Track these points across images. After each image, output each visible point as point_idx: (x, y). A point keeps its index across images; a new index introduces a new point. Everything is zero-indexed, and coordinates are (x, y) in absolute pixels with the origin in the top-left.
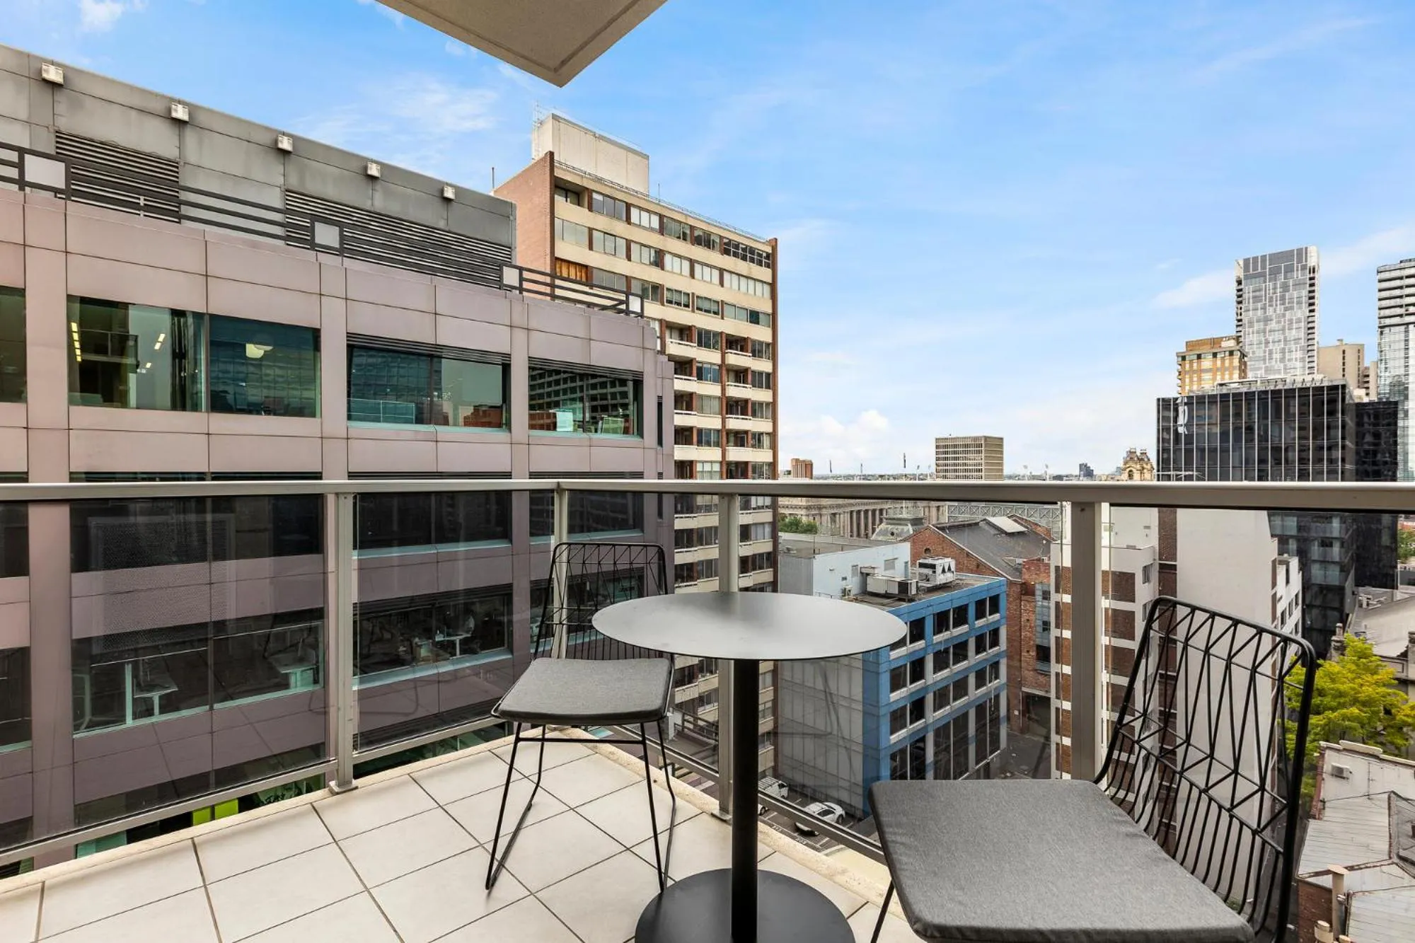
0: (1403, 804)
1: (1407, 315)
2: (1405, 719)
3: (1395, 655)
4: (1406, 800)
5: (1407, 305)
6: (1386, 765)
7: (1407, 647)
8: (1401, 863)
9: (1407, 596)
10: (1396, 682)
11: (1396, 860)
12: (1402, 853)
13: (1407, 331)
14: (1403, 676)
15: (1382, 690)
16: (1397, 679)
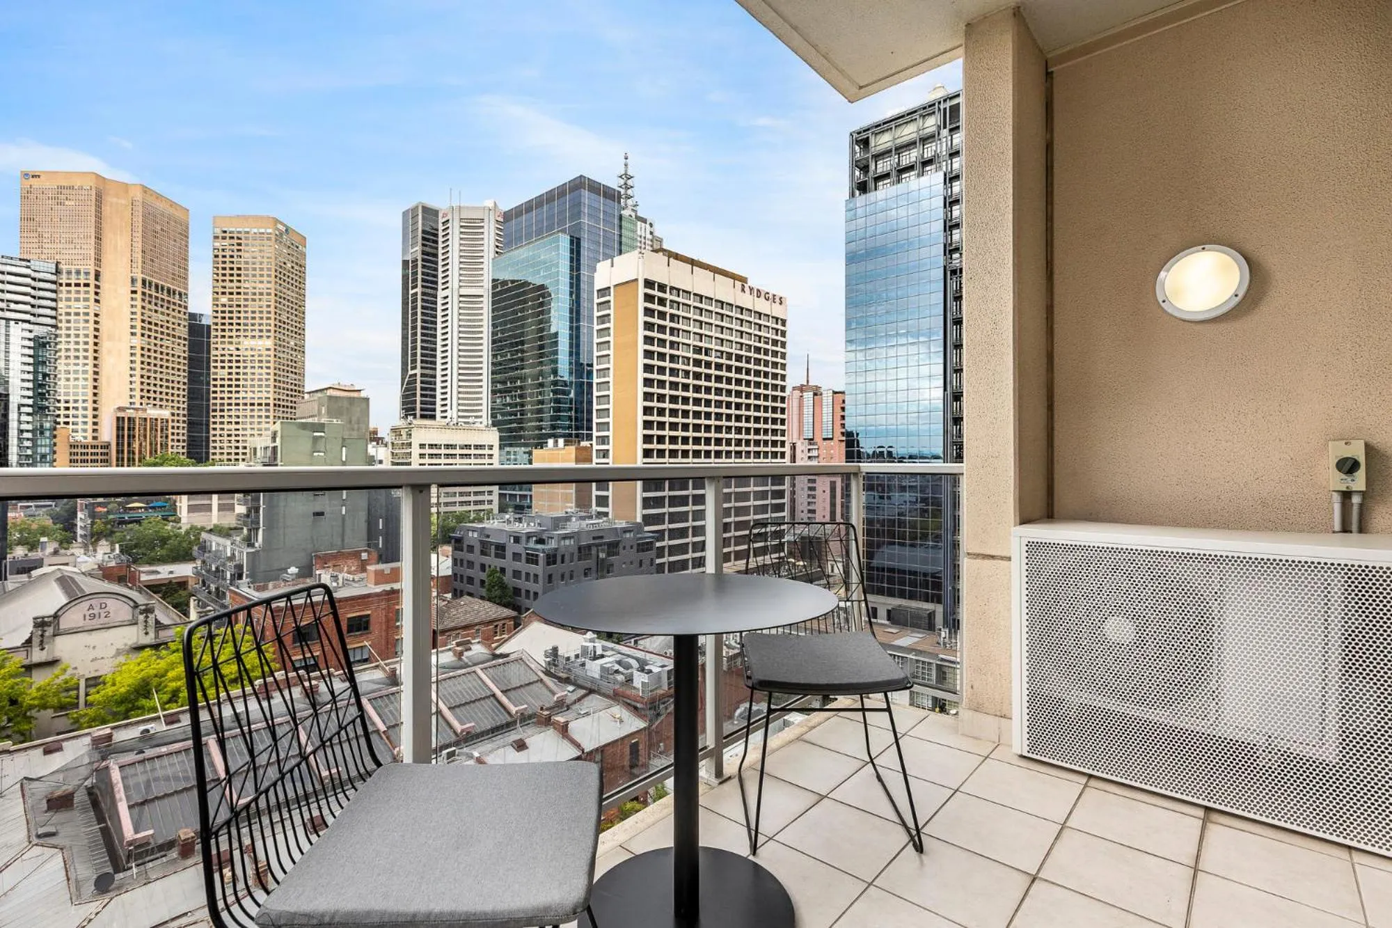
0: (35, 784)
1: (8, 310)
2: (31, 702)
3: (19, 644)
4: (38, 779)
5: (8, 301)
6: (16, 755)
7: (32, 633)
8: (41, 841)
9: (17, 585)
10: (23, 669)
11: (35, 841)
12: (41, 831)
13: (7, 326)
14: (27, 662)
15: (10, 682)
16: (23, 667)
